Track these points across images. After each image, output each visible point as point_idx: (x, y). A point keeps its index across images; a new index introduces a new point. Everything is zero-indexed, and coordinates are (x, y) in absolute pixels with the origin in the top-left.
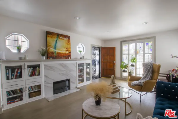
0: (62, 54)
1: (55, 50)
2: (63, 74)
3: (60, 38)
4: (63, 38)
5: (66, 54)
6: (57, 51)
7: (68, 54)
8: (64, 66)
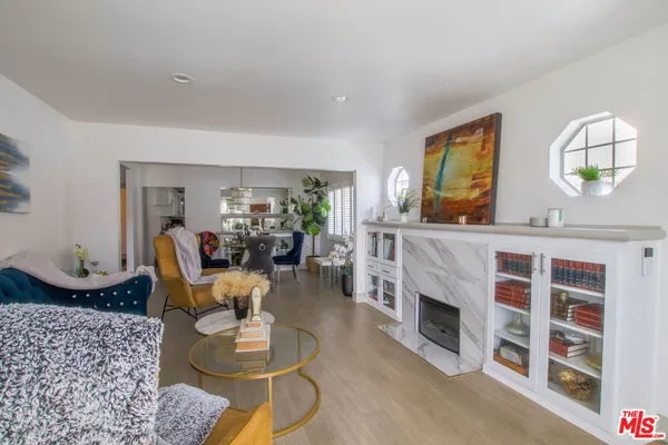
0: (457, 202)
1: (437, 193)
2: (437, 277)
3: (454, 144)
4: (466, 139)
5: (468, 201)
6: (443, 194)
7: (476, 199)
8: (443, 250)
